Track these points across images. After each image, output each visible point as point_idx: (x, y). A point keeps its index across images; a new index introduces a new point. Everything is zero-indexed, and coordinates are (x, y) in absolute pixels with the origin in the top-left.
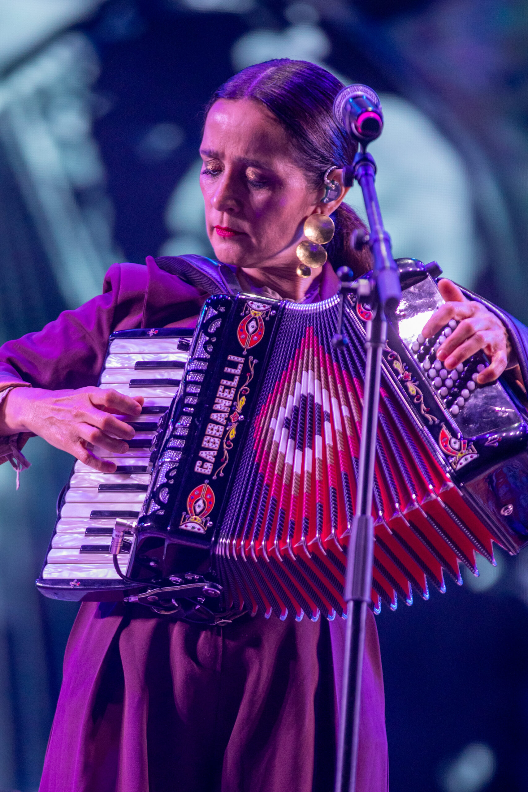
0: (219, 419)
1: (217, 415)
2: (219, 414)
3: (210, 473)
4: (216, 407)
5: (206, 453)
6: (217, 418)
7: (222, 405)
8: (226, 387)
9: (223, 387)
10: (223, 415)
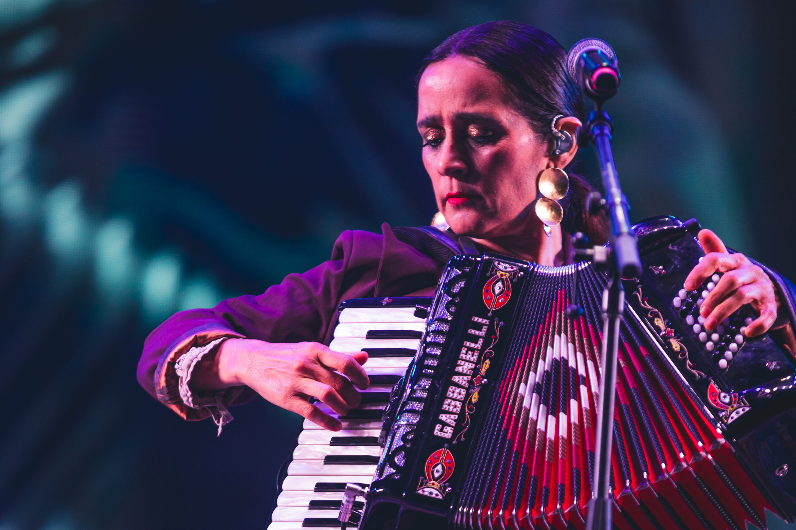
0: (461, 382)
1: (459, 378)
2: (461, 377)
3: (450, 437)
4: (458, 369)
5: (446, 416)
6: (459, 381)
7: (465, 367)
8: (469, 349)
9: (466, 349)
10: (465, 378)
